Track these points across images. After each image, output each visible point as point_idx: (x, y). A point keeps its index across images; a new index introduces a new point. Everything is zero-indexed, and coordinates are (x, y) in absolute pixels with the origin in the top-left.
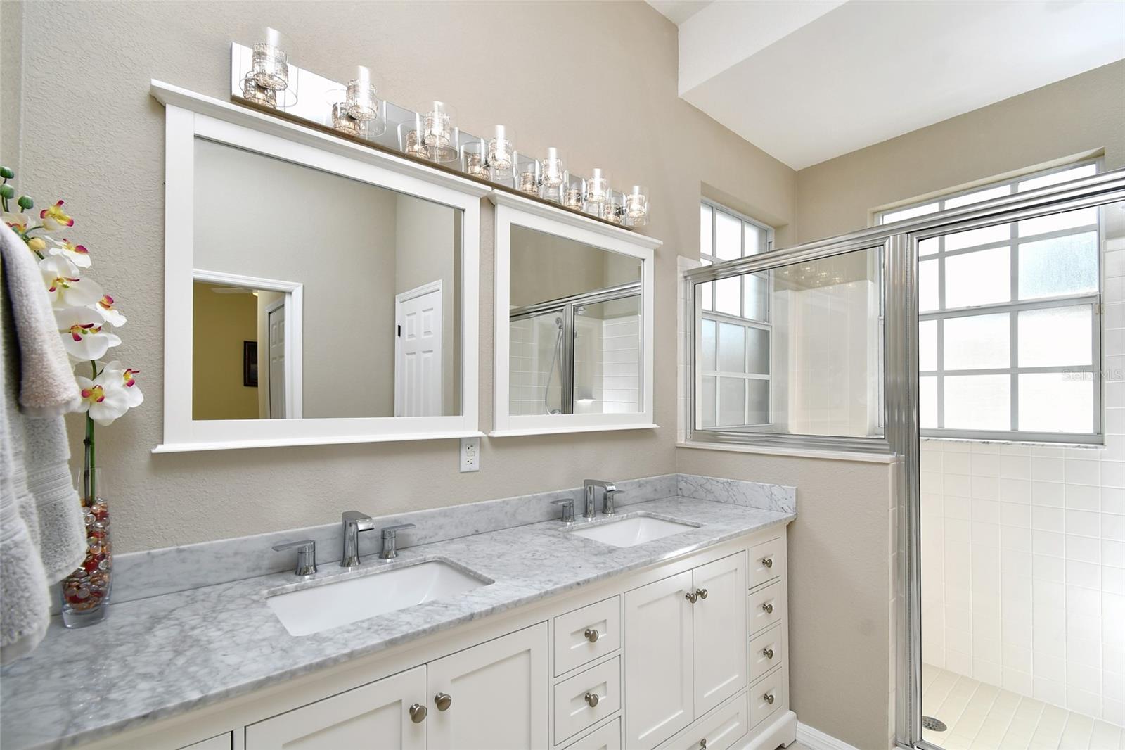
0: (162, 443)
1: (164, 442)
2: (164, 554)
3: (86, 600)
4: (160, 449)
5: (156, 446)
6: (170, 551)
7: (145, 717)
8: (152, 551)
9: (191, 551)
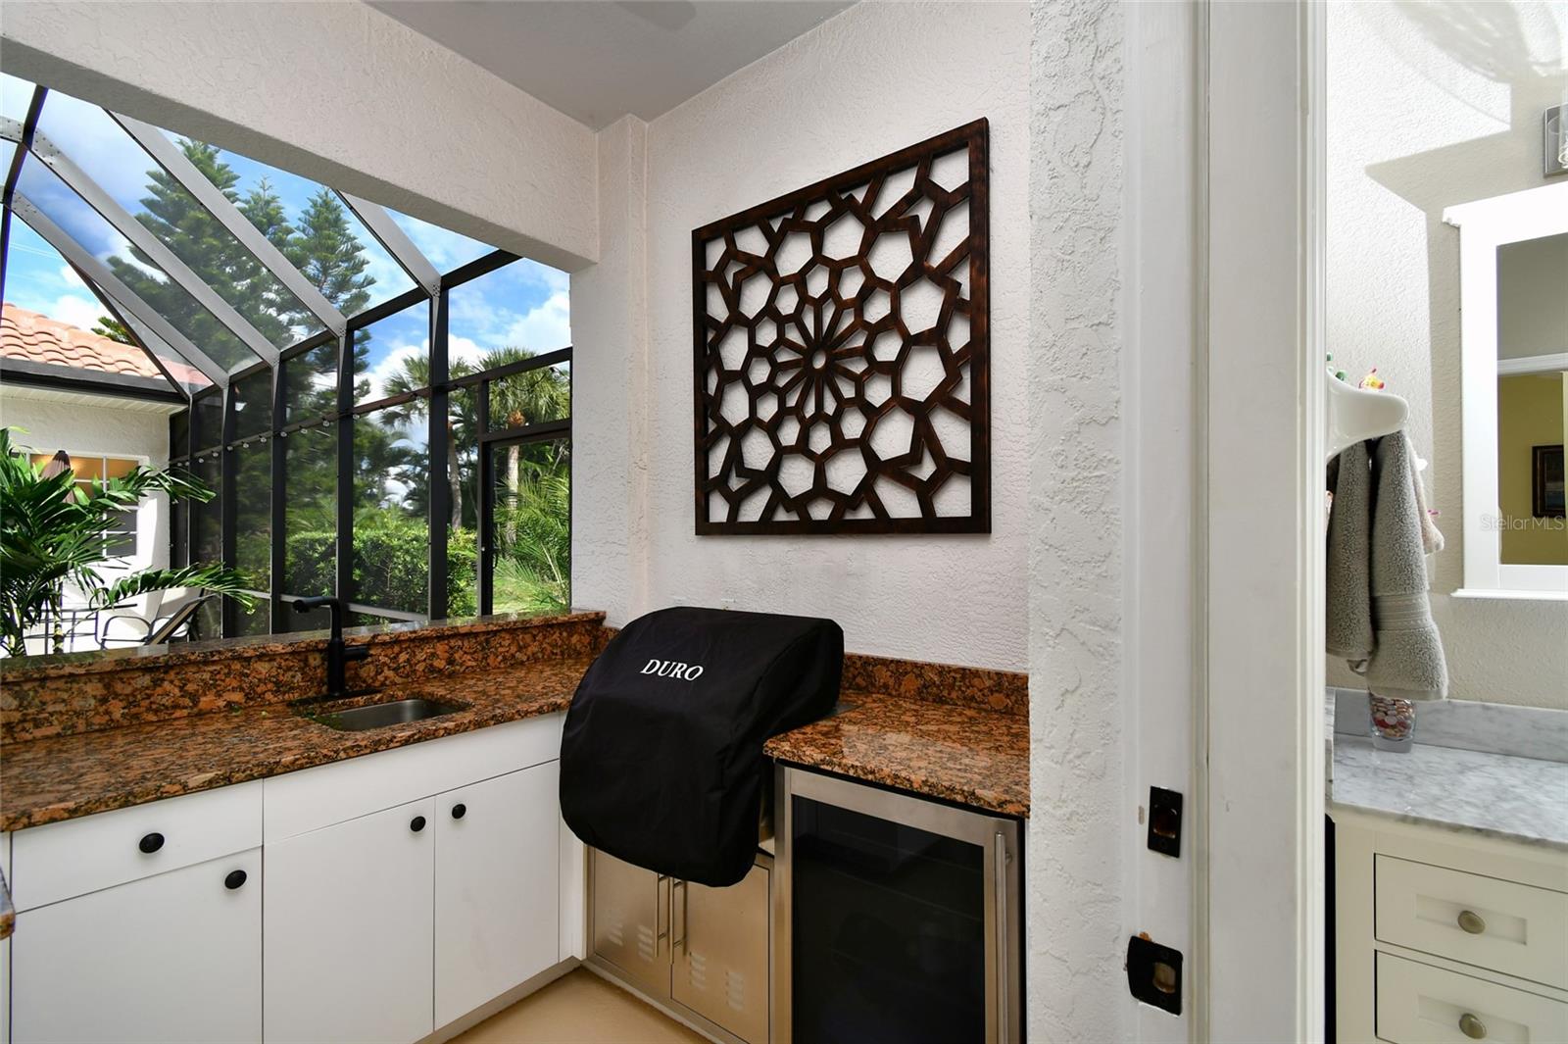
0: (1462, 587)
1: (1465, 586)
2: (1466, 706)
3: (1393, 727)
4: (1460, 593)
5: (1455, 590)
6: (1475, 706)
7: (1478, 831)
8: (1453, 700)
9: (1500, 711)
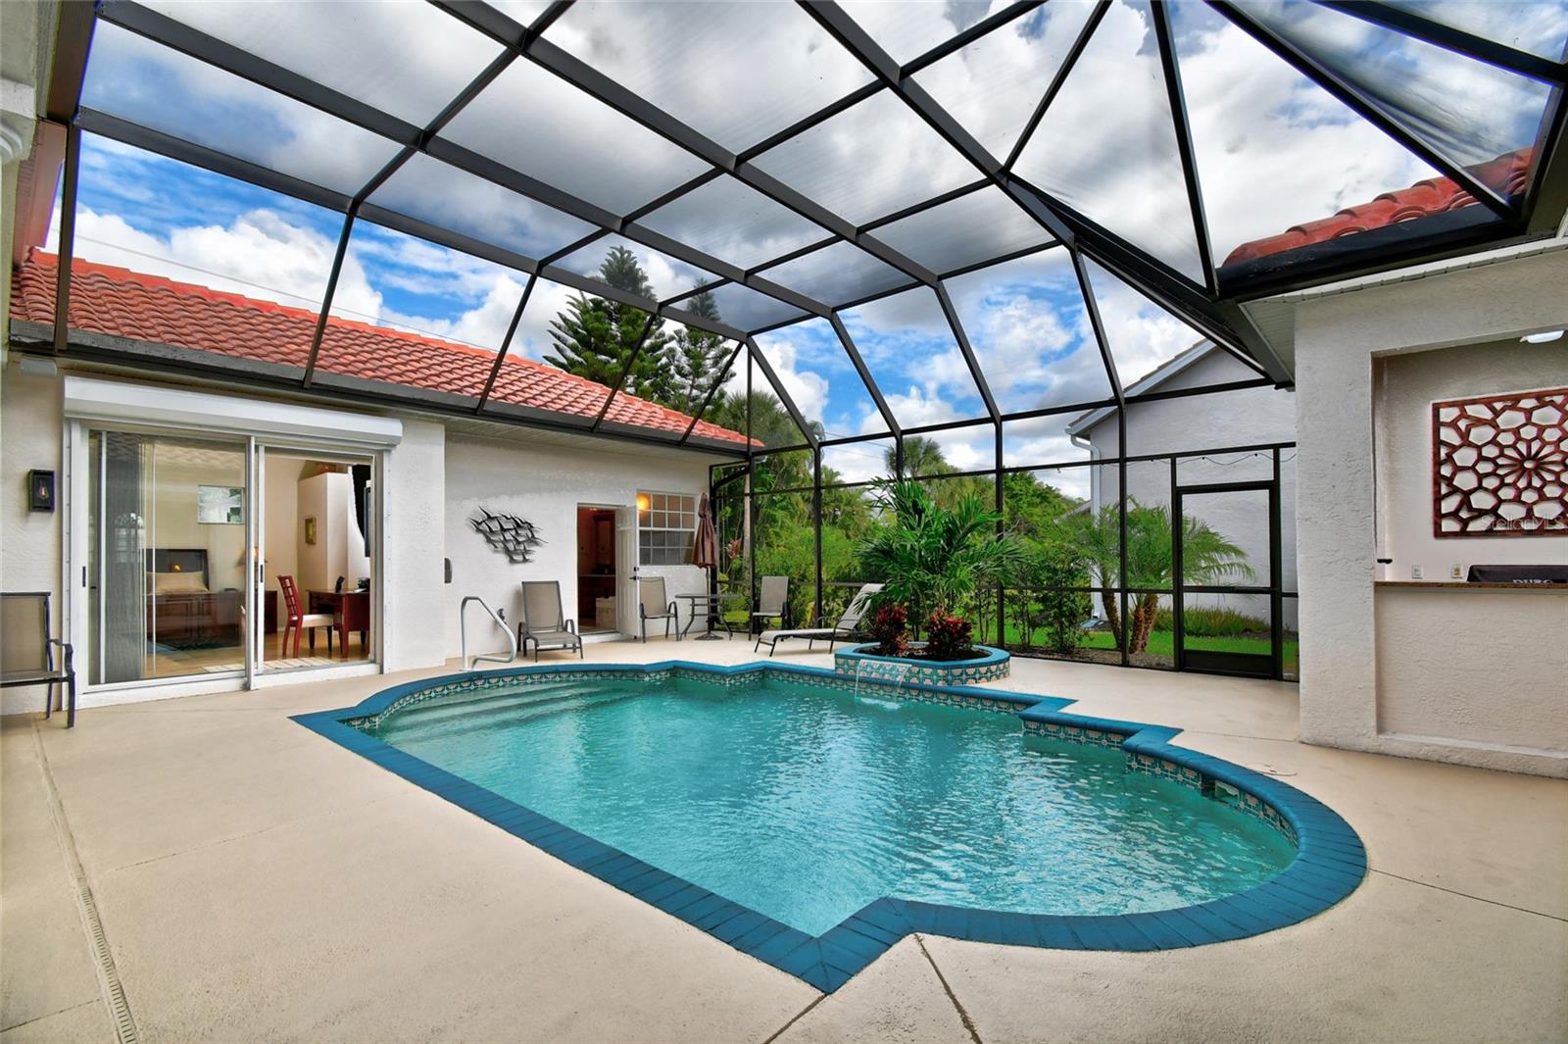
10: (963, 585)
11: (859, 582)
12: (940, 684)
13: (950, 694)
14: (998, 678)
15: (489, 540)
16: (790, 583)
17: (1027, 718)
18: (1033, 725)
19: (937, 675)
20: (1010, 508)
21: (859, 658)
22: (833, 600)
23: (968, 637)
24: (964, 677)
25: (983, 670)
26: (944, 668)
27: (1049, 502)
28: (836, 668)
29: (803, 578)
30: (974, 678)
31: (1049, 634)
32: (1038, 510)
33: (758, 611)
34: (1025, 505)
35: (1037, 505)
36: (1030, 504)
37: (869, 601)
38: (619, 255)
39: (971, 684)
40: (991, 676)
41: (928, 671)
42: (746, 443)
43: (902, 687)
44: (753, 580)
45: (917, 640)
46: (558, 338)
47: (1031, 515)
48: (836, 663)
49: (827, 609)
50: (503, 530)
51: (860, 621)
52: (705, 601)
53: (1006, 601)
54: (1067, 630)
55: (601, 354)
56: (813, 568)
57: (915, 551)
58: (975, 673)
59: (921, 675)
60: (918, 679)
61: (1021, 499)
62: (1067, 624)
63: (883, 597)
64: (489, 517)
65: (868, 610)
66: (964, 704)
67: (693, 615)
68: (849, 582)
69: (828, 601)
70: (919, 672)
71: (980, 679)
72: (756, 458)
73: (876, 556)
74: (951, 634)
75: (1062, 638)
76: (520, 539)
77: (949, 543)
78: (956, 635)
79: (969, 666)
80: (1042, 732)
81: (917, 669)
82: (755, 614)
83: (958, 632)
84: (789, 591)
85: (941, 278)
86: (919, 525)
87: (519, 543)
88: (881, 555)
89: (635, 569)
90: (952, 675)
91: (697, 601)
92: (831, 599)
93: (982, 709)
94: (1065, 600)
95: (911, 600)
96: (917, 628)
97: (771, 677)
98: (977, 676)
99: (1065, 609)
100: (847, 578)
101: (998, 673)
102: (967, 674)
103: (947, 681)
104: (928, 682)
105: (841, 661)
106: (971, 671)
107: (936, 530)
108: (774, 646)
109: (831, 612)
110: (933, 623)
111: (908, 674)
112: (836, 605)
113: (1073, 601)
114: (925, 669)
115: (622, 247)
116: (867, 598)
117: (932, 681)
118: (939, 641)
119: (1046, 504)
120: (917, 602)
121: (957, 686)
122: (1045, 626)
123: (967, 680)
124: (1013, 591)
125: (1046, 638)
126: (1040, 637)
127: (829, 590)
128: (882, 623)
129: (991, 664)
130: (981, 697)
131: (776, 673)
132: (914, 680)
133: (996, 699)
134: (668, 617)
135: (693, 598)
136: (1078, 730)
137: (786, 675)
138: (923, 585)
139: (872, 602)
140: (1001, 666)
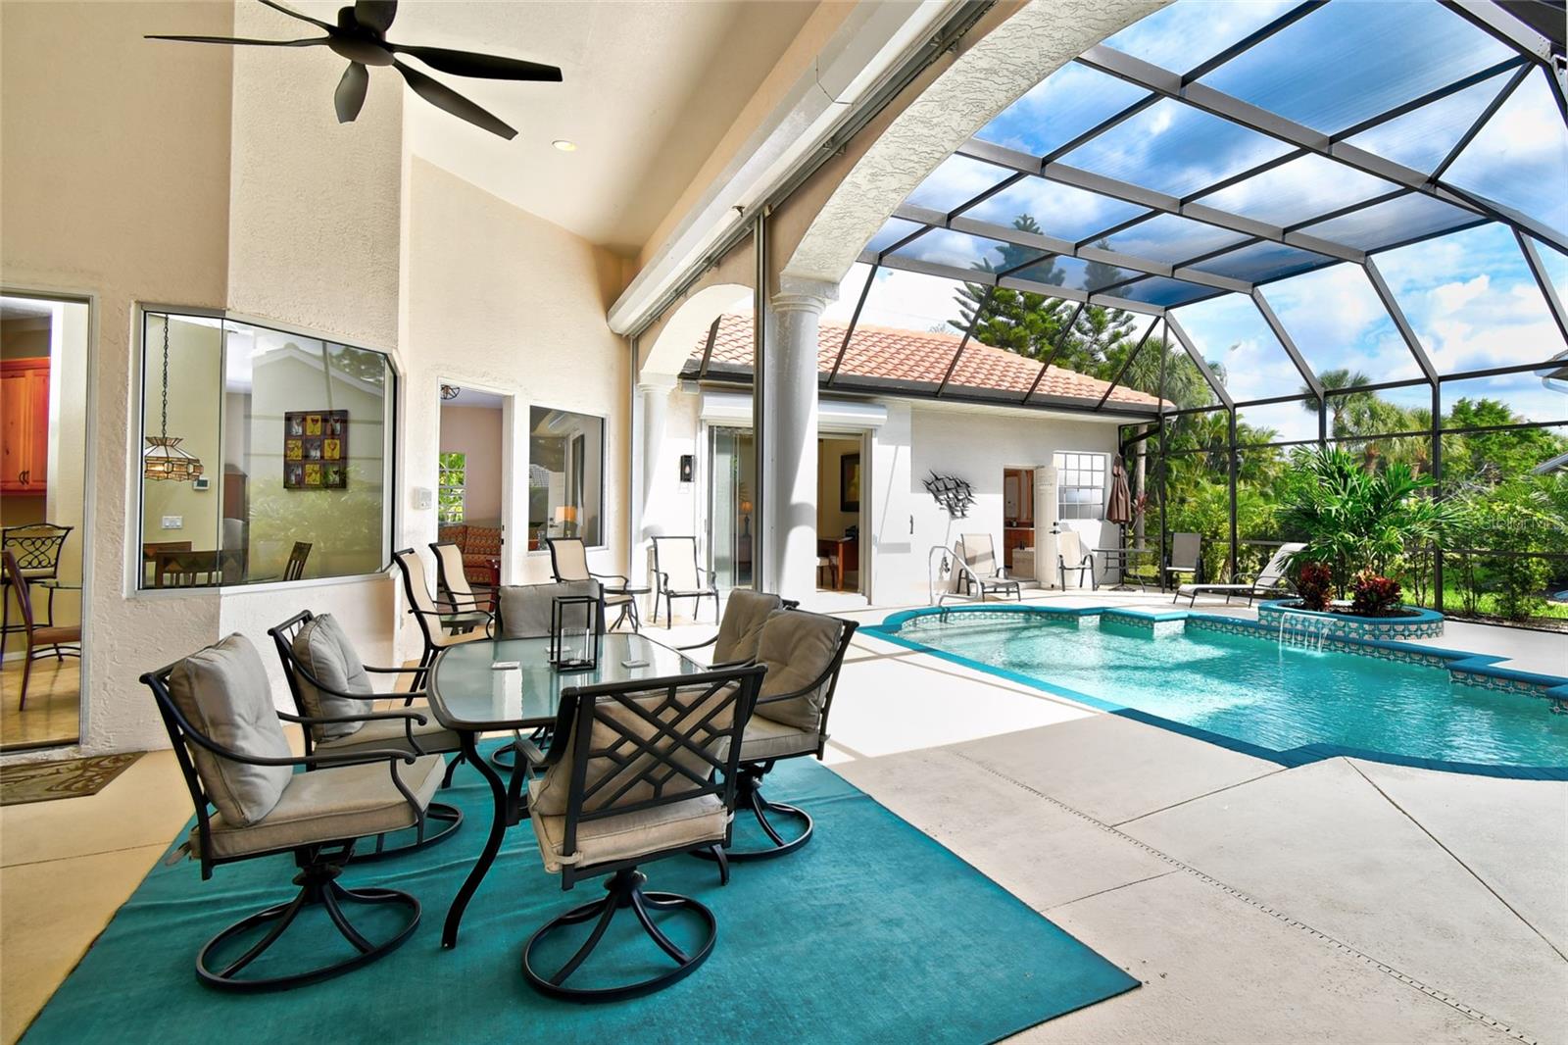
10: (1391, 548)
11: (1277, 540)
12: (1366, 637)
13: (1377, 647)
14: (1429, 636)
15: (936, 498)
16: (1202, 540)
17: (1454, 669)
18: (1460, 676)
19: (1364, 629)
20: (1473, 451)
21: (1284, 611)
22: (1248, 558)
23: (1397, 597)
24: (1392, 633)
25: (1413, 628)
26: (1370, 624)
27: (1534, 442)
28: (1260, 620)
29: (1215, 534)
30: (1403, 635)
31: (1497, 601)
32: (1517, 452)
33: (1171, 566)
34: (1495, 448)
35: (1515, 446)
36: (1502, 445)
37: (1291, 560)
38: (1022, 222)
39: (1400, 640)
40: (1421, 635)
41: (1354, 625)
42: (1157, 404)
43: (1328, 638)
44: (1164, 536)
45: (1343, 599)
46: (964, 304)
47: (1505, 459)
48: (1260, 615)
49: (1241, 566)
50: (947, 489)
51: (1279, 579)
52: (1117, 555)
53: (1445, 565)
54: (1520, 597)
55: (1000, 315)
56: (1227, 525)
57: (1341, 515)
58: (1404, 630)
59: (1346, 629)
60: (1344, 632)
61: (1489, 439)
62: (1519, 591)
63: (1306, 556)
64: (937, 479)
65: (1289, 569)
66: (1392, 657)
67: (1107, 568)
68: (1265, 542)
69: (1242, 558)
70: (1344, 626)
71: (1409, 636)
72: (1167, 418)
73: (1299, 518)
74: (1379, 594)
75: (1513, 605)
76: (960, 497)
77: (1377, 508)
78: (1384, 594)
79: (1396, 623)
80: (1470, 681)
81: (1343, 623)
82: (1168, 568)
83: (1387, 592)
84: (1203, 548)
85: (1368, 253)
86: (1344, 490)
87: (958, 500)
88: (1304, 517)
89: (1055, 524)
90: (1379, 630)
91: (1110, 555)
92: (1245, 557)
93: (1411, 663)
94: (1516, 565)
95: (1336, 560)
96: (1342, 588)
97: (1194, 625)
98: (1407, 633)
99: (1516, 575)
100: (1263, 536)
101: (1430, 632)
102: (1395, 630)
103: (1374, 635)
104: (1353, 635)
105: (1264, 613)
106: (1400, 628)
107: (1362, 495)
108: (1194, 598)
109: (1245, 570)
110: (1361, 583)
111: (1333, 628)
112: (1252, 563)
113: (1527, 567)
114: (1351, 624)
115: (1025, 216)
116: (1290, 557)
117: (1359, 634)
118: (1366, 599)
119: (1526, 443)
120: (1342, 562)
121: (1384, 639)
122: (1493, 592)
123: (1394, 636)
124: (1454, 555)
125: (1494, 605)
126: (1487, 603)
127: (1244, 546)
128: (1307, 580)
129: (1422, 622)
130: (1410, 651)
131: (1199, 622)
132: (1340, 633)
133: (1425, 654)
134: (1083, 569)
135: (1107, 551)
136: (1507, 681)
137: (1209, 624)
138: (1349, 548)
139: (1294, 561)
140: (1433, 626)
